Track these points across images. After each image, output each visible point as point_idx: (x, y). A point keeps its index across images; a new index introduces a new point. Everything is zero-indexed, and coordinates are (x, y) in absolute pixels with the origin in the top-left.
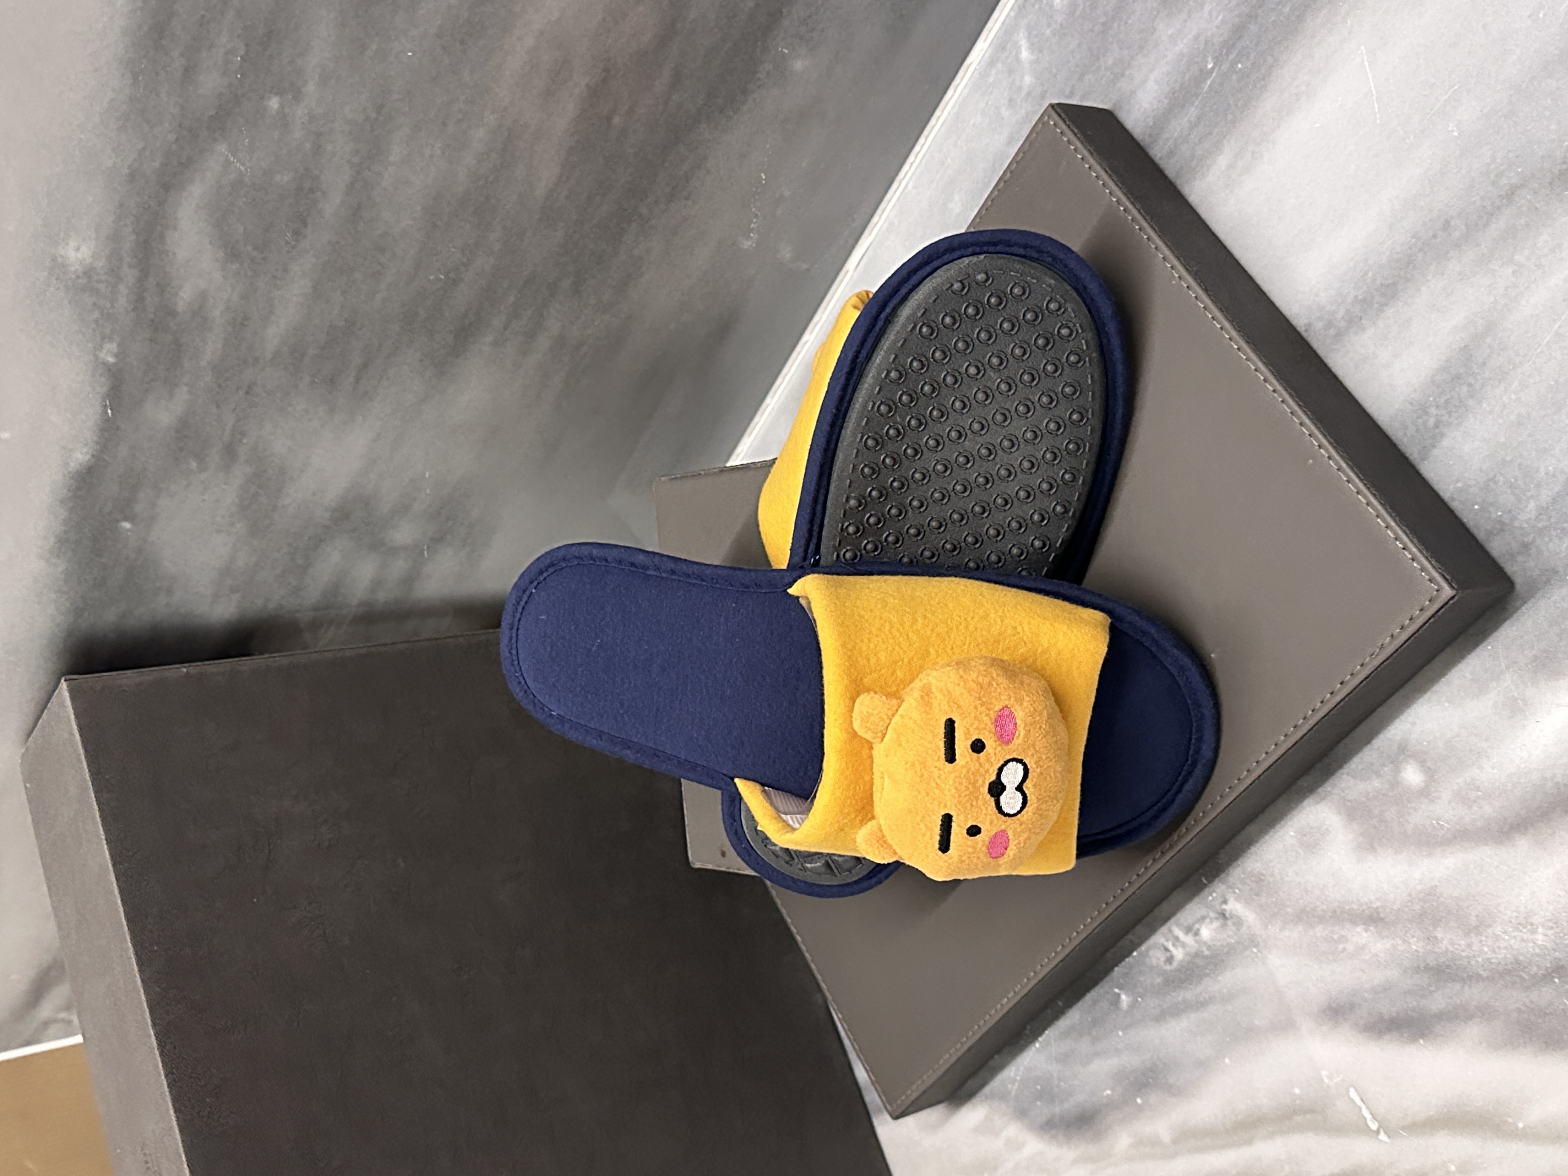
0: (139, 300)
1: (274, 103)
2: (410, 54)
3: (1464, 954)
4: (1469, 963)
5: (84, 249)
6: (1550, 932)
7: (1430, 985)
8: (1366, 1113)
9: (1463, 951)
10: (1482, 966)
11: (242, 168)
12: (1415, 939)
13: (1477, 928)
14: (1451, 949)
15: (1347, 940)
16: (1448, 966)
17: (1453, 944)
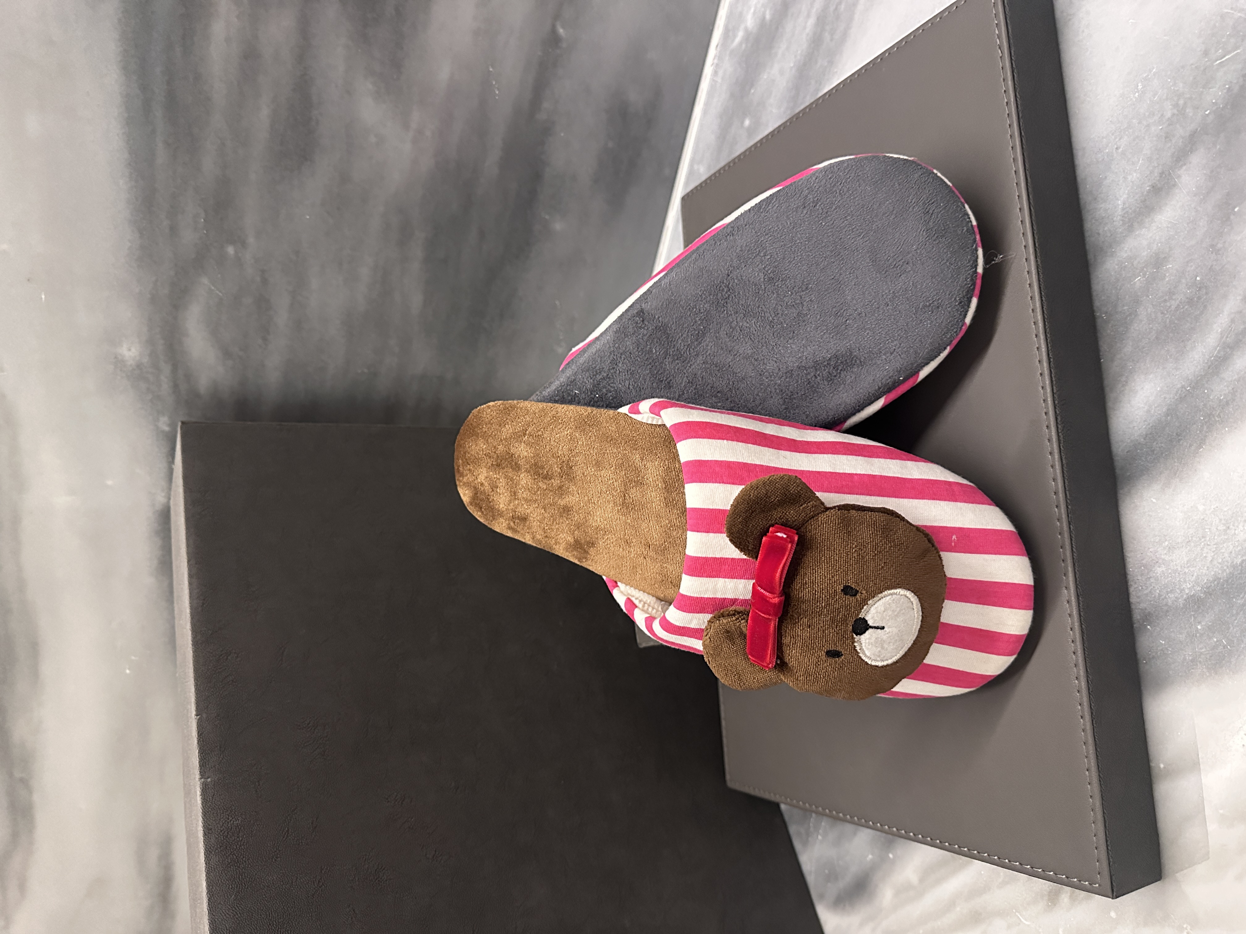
0: (175, 387)
1: (231, 250)
2: (308, 217)
5: (133, 350)
11: (220, 294)
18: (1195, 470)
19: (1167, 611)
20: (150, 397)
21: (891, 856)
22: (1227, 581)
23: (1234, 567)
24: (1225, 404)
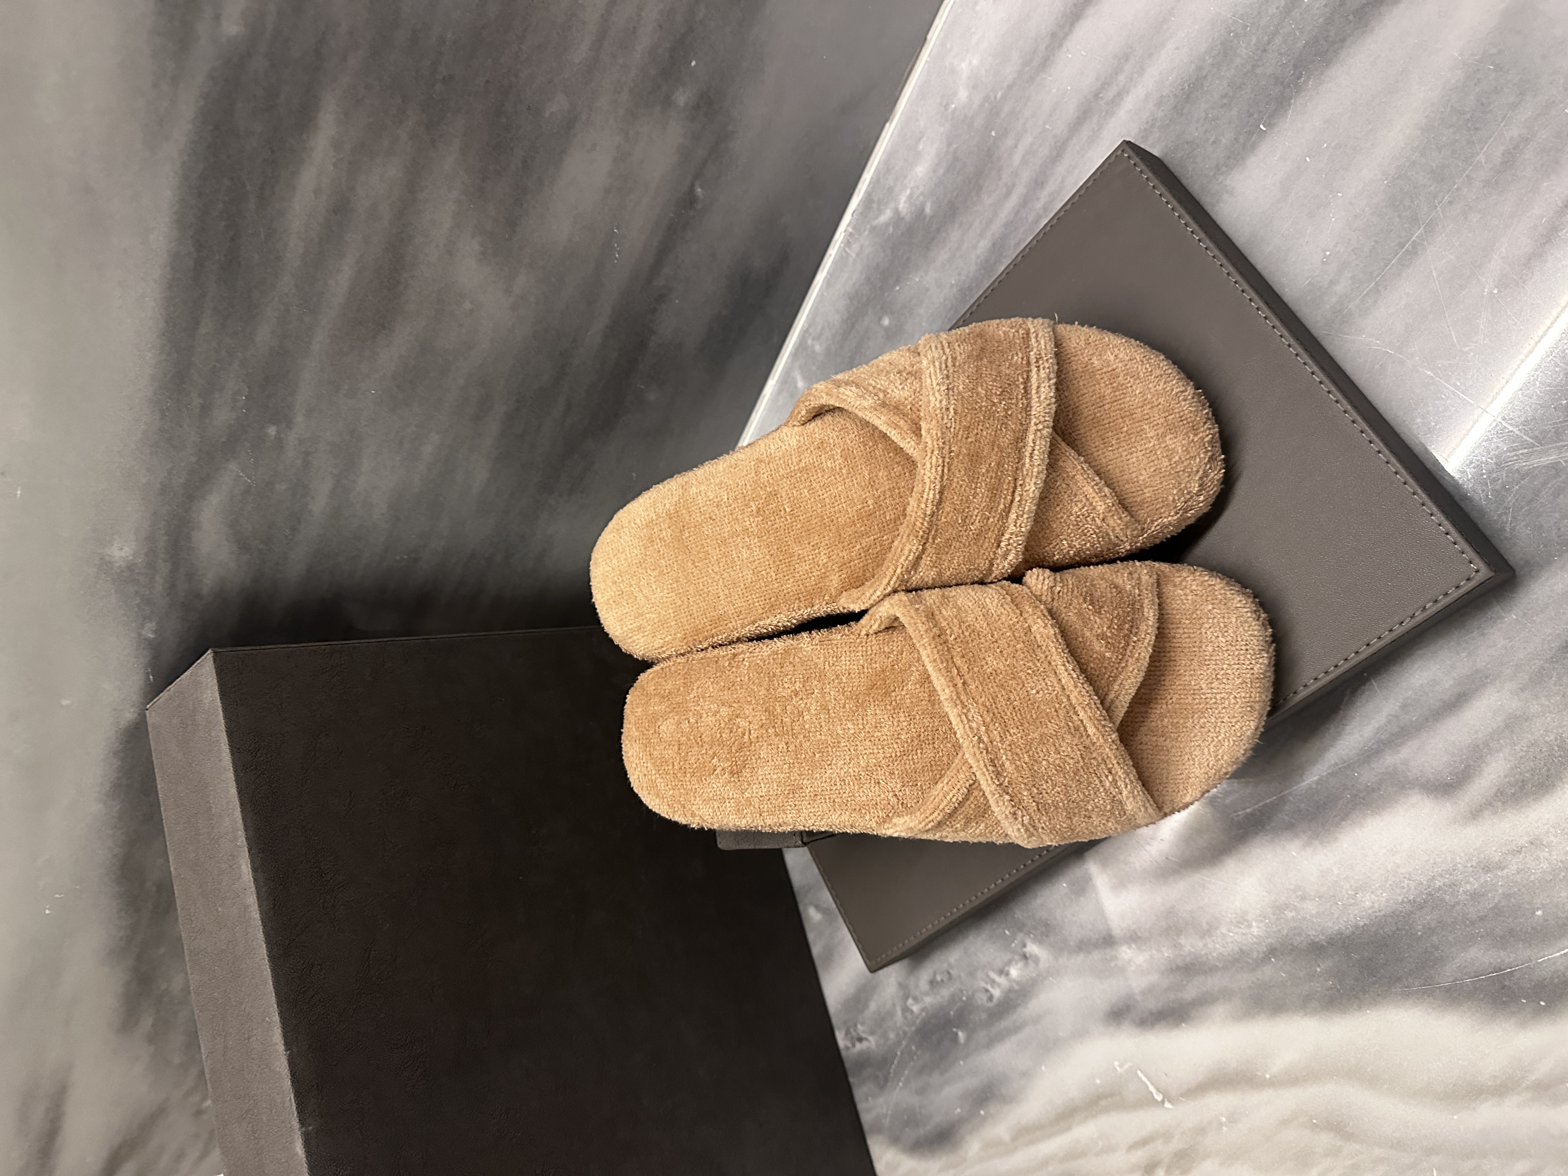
0: (172, 587)
1: (272, 431)
2: (373, 392)
3: (1203, 953)
4: (1207, 958)
5: (126, 549)
6: (1261, 925)
7: (1182, 981)
8: (1152, 1089)
9: (1202, 950)
10: (1218, 959)
11: (249, 481)
12: (1165, 948)
13: (1208, 932)
14: (1192, 950)
15: (1117, 958)
16: (1193, 964)
17: (1192, 946)
18: (1336, 838)
19: (1292, 950)
20: (138, 601)
21: (982, 1112)
22: (1348, 937)
23: (1357, 927)
24: (1371, 790)
